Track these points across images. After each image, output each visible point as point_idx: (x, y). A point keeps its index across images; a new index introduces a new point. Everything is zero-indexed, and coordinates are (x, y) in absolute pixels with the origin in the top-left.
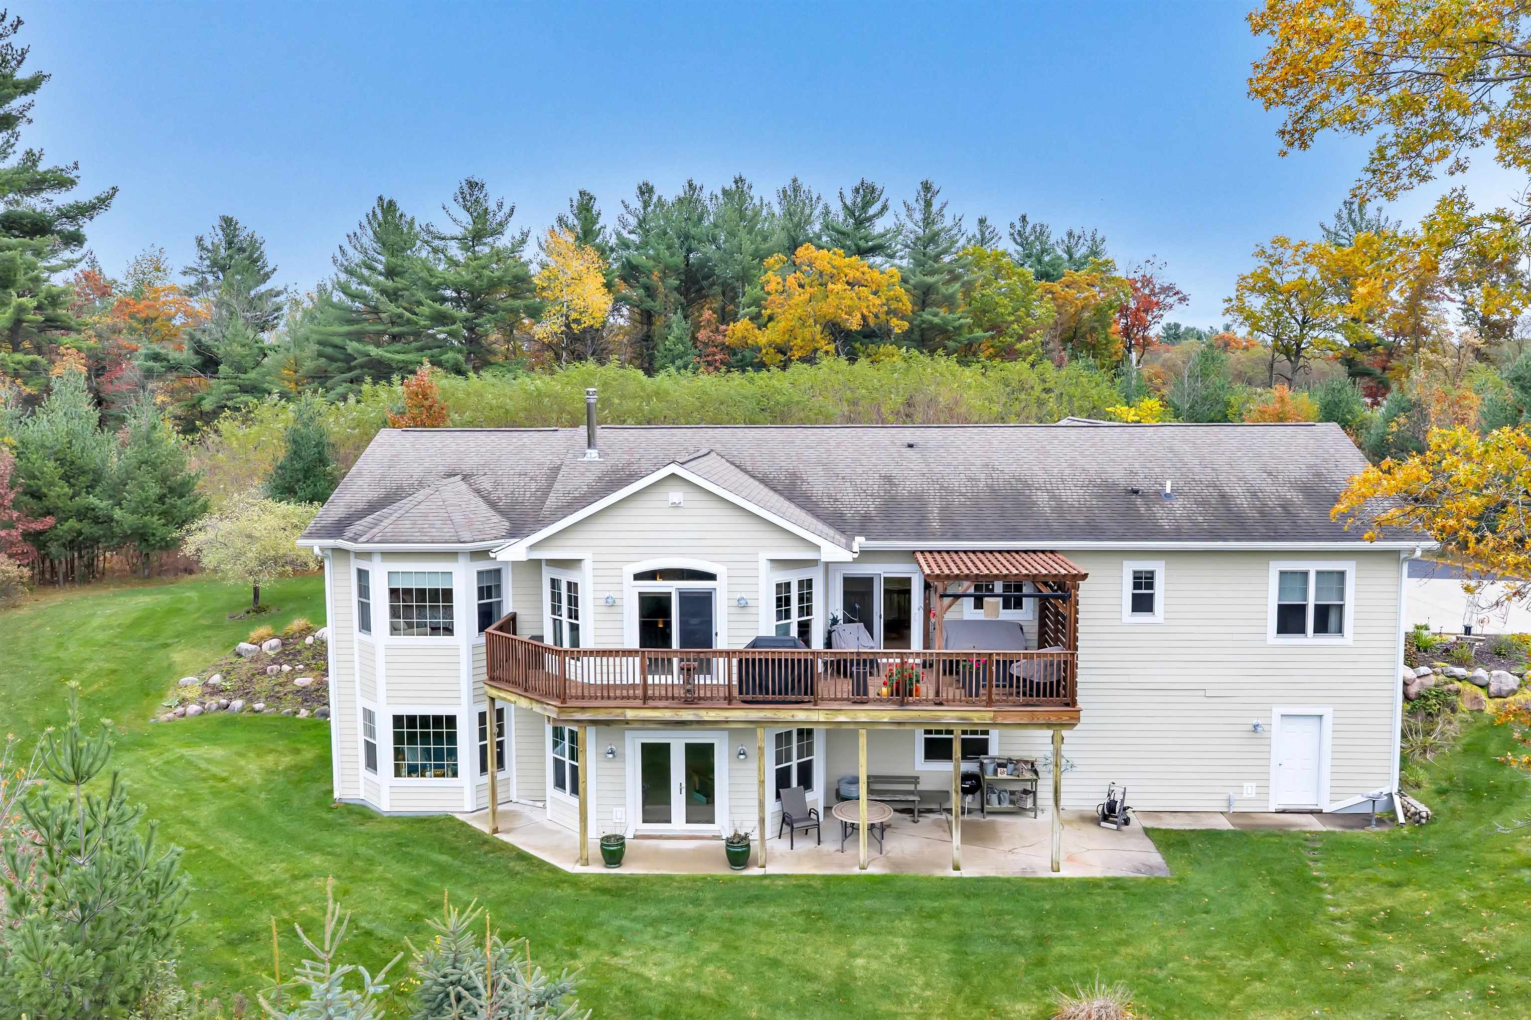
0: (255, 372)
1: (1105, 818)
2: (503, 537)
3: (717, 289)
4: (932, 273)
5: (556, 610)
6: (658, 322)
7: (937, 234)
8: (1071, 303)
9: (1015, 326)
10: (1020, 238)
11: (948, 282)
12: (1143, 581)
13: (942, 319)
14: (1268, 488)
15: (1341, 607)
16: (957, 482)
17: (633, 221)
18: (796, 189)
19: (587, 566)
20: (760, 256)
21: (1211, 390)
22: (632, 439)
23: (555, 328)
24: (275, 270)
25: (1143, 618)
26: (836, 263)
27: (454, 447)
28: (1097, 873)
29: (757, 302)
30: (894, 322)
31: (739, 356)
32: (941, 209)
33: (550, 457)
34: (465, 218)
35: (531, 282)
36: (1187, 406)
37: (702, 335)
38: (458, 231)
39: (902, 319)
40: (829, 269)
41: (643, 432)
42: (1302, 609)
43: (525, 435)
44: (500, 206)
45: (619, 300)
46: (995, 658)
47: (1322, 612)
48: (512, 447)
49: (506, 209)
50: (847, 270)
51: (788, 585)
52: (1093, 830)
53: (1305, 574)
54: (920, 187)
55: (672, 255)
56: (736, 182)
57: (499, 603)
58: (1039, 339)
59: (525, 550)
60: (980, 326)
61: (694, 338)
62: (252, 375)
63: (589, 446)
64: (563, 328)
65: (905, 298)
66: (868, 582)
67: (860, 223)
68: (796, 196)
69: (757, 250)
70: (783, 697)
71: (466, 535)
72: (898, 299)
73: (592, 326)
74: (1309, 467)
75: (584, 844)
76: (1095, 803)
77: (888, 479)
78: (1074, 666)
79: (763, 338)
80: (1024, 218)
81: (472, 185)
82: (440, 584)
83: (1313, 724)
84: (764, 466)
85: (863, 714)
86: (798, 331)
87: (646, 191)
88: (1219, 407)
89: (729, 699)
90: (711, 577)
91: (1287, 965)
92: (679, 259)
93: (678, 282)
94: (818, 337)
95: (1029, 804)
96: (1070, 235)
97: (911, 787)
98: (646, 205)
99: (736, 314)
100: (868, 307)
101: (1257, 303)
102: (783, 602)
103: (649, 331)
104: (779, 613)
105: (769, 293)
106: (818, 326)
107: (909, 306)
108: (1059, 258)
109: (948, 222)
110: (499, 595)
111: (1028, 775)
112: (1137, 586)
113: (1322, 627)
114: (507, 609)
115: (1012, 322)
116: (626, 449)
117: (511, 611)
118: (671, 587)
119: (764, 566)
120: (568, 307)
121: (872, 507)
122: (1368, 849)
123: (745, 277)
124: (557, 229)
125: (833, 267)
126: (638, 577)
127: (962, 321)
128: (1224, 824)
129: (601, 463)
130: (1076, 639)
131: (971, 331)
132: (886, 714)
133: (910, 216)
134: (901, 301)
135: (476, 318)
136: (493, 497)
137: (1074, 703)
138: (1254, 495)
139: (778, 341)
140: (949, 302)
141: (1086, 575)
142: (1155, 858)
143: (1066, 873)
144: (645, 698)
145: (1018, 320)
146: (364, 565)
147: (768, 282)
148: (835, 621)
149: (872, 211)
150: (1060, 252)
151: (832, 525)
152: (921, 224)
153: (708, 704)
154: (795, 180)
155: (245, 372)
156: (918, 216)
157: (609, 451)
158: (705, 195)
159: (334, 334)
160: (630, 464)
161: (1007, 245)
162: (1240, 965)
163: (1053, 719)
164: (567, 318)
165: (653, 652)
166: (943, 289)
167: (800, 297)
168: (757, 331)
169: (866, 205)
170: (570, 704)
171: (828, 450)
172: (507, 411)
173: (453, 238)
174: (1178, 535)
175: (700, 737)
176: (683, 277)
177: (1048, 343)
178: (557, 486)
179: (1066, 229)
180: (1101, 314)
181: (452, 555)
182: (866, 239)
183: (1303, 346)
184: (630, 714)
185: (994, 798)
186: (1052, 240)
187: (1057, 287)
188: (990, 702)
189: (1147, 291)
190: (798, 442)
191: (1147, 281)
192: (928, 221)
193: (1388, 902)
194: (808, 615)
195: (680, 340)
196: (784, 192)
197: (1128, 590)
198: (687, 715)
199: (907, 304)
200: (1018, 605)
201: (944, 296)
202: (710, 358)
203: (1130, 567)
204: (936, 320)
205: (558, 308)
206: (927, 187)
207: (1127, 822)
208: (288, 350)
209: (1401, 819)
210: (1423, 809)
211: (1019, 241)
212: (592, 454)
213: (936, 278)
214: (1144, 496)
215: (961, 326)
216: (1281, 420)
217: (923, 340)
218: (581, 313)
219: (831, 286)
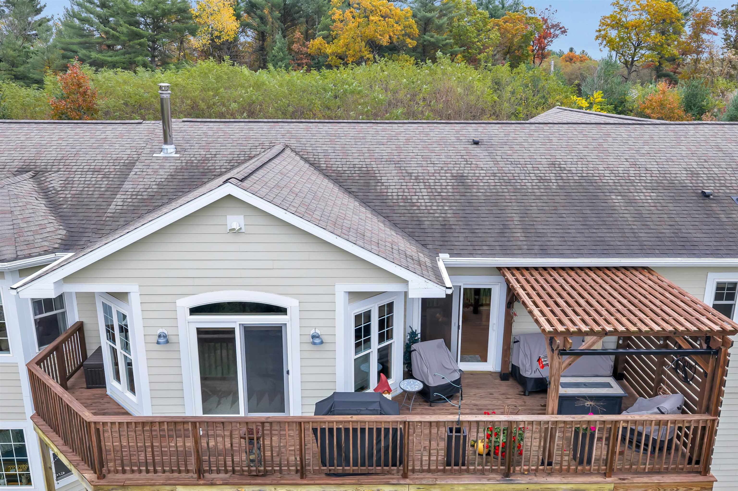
0: (22, 67)
2: (54, 250)
3: (303, 20)
4: (430, 11)
5: (110, 336)
6: (269, 39)
8: (509, 32)
9: (478, 44)
11: (440, 17)
12: (725, 292)
13: (436, 39)
16: (529, 183)
22: (210, 133)
23: (204, 41)
24: (45, 6)
27: (37, 140)
29: (326, 28)
30: (408, 40)
31: (316, 61)
33: (128, 152)
35: (190, 13)
37: (295, 47)
39: (412, 39)
40: (370, 7)
41: (222, 126)
43: (110, 127)
45: (245, 26)
46: (622, 425)
48: (93, 141)
50: (381, 8)
51: (368, 315)
57: (64, 314)
58: (491, 53)
59: (52, 286)
60: (456, 44)
61: (290, 49)
62: (21, 69)
63: (166, 142)
64: (210, 41)
65: (415, 26)
72: (410, 27)
73: (228, 40)
77: (461, 179)
78: (713, 432)
79: (329, 49)
84: (337, 164)
86: (351, 46)
89: (301, 472)
90: (281, 311)
92: (280, 1)
93: (280, 15)
94: (363, 49)
99: (315, 34)
100: (393, 31)
101: (613, 33)
102: (362, 333)
103: (263, 44)
104: (358, 345)
105: (334, 21)
106: (363, 42)
107: (417, 31)
110: (61, 307)
112: (718, 296)
115: (476, 42)
116: (204, 144)
117: (77, 320)
118: (235, 322)
120: (212, 28)
121: (449, 211)
123: (320, 12)
125: (373, 6)
126: (195, 311)
127: (448, 41)
129: (176, 159)
130: (719, 403)
131: (452, 48)
134: (412, 28)
135: (156, 35)
137: (706, 471)
139: (339, 51)
140: (439, 29)
145: (479, 41)
147: (334, 14)
148: (413, 334)
155: (17, 67)
157: (187, 146)
159: (73, 44)
160: (205, 160)
164: (212, 36)
166: (436, 21)
167: (353, 24)
168: (327, 45)
171: (398, 147)
176: (282, 12)
177: (495, 55)
178: (127, 186)
183: (635, 59)
187: (501, 21)
188: (610, 473)
189: (544, 27)
190: (369, 137)
191: (545, 21)
194: (388, 338)
199: (416, 31)
201: (436, 24)
202: (299, 62)
204: (432, 40)
205: (206, 29)
208: (43, 53)
212: (170, 149)
213: (432, 14)
214: (717, 200)
215: (447, 44)
216: (662, 105)
217: (424, 52)
218: (221, 32)
219: (371, 18)
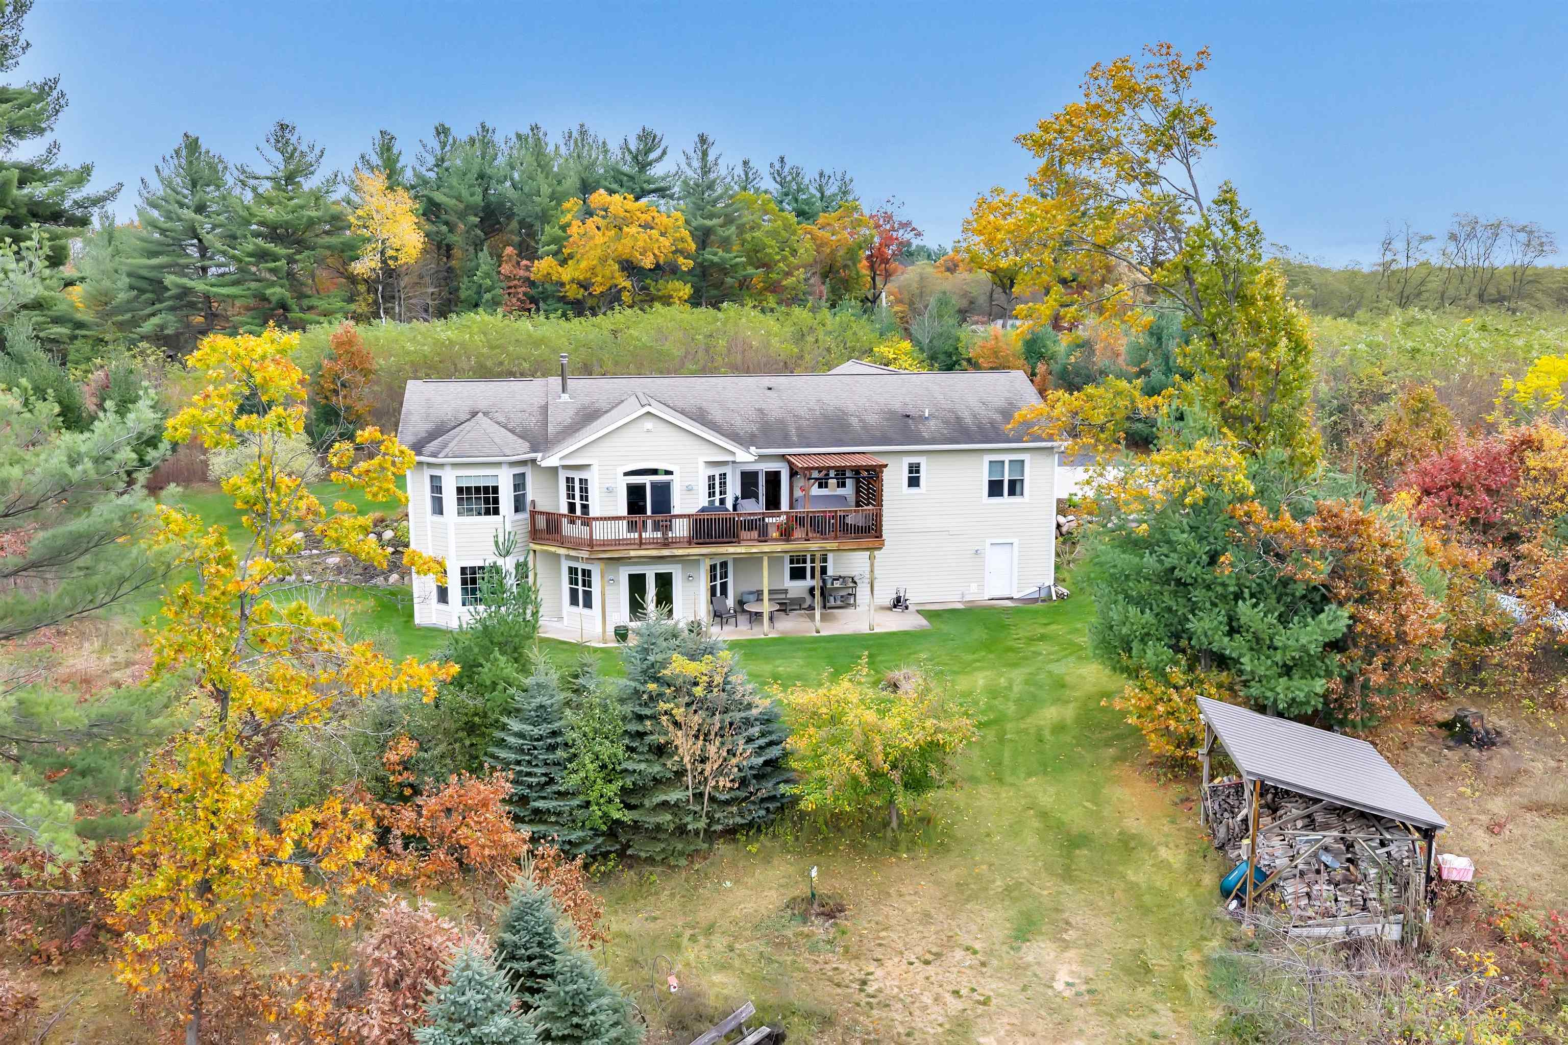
1: (895, 606)
2: (529, 452)
4: (711, 216)
5: (571, 496)
7: (714, 182)
8: (827, 244)
9: (781, 265)
10: (778, 176)
11: (724, 225)
12: (914, 469)
13: (721, 258)
14: (983, 412)
15: (1022, 481)
16: (803, 412)
17: (431, 161)
18: (583, 133)
19: (595, 468)
20: (558, 198)
21: (945, 328)
23: (373, 265)
25: (914, 490)
26: (628, 207)
28: (894, 629)
30: (681, 260)
32: (716, 160)
33: (536, 398)
34: (278, 158)
35: (346, 221)
36: (927, 341)
37: (507, 269)
38: (267, 171)
39: (687, 258)
40: (622, 214)
42: (1002, 481)
44: (312, 148)
46: (838, 513)
47: (1012, 484)
49: (317, 151)
50: (638, 214)
51: (714, 477)
52: (889, 612)
53: (1003, 462)
54: (697, 139)
55: (472, 195)
56: (532, 130)
57: (527, 494)
58: (802, 276)
59: (558, 460)
60: (751, 264)
63: (565, 391)
64: (381, 265)
65: (690, 239)
66: (755, 474)
67: (643, 166)
68: (583, 140)
69: (553, 193)
70: (721, 540)
71: (508, 452)
72: (682, 240)
73: (407, 263)
74: (1006, 399)
75: (604, 631)
76: (888, 600)
77: (760, 411)
78: (881, 516)
79: (565, 274)
80: (782, 160)
81: (283, 127)
82: (490, 483)
83: (1008, 547)
84: (680, 404)
85: (766, 548)
86: (599, 270)
87: (442, 131)
88: (950, 341)
89: (690, 543)
90: (670, 473)
91: (991, 656)
92: (478, 199)
93: (478, 220)
94: (616, 274)
95: (852, 601)
96: (821, 175)
97: (783, 596)
98: (443, 145)
99: (538, 251)
100: (658, 248)
102: (711, 486)
103: (449, 263)
104: (709, 493)
105: (570, 235)
106: (616, 265)
107: (693, 246)
108: (814, 196)
109: (723, 172)
110: (524, 489)
111: (852, 585)
112: (911, 472)
113: (1012, 492)
114: (529, 498)
115: (779, 261)
117: (532, 499)
118: (646, 480)
119: (702, 466)
120: (383, 244)
121: (754, 428)
122: (1036, 612)
123: (545, 218)
124: (360, 166)
125: (626, 211)
126: (626, 474)
127: (738, 260)
128: (960, 606)
129: (578, 402)
130: (882, 501)
131: (745, 269)
132: (779, 547)
133: (689, 165)
134: (686, 241)
136: (510, 426)
137: (881, 536)
138: (975, 416)
139: (581, 278)
140: (725, 243)
141: (886, 466)
142: (924, 622)
143: (877, 630)
144: (641, 543)
145: (784, 259)
146: (436, 472)
148: (737, 498)
149: (652, 156)
150: (813, 190)
151: (733, 440)
152: (699, 171)
153: (678, 545)
154: (582, 126)
156: (696, 164)
157: (576, 395)
158: (498, 138)
159: (146, 267)
160: (592, 403)
161: (768, 184)
162: (970, 657)
163: (871, 546)
164: (383, 255)
165: (636, 517)
166: (720, 232)
167: (599, 239)
168: (559, 268)
169: (648, 152)
170: (595, 548)
172: (425, 356)
173: (267, 178)
174: (933, 441)
175: (663, 569)
176: (483, 215)
177: (809, 279)
178: (551, 418)
179: (817, 171)
180: (852, 254)
181: (499, 464)
182: (648, 182)
184: (633, 553)
185: (832, 599)
186: (806, 181)
188: (836, 538)
189: (888, 227)
191: (888, 218)
192: (705, 170)
193: (1042, 631)
194: (724, 494)
195: (487, 275)
196: (570, 134)
197: (905, 475)
198: (666, 552)
199: (691, 245)
200: (843, 485)
201: (721, 236)
203: (907, 460)
204: (716, 259)
205: (373, 245)
206: (703, 140)
207: (907, 608)
209: (1054, 598)
210: (1066, 592)
211: (778, 179)
212: (565, 397)
213: (715, 221)
214: (913, 418)
215: (737, 264)
216: (995, 353)
217: (704, 276)
218: (397, 250)
219: (625, 229)
